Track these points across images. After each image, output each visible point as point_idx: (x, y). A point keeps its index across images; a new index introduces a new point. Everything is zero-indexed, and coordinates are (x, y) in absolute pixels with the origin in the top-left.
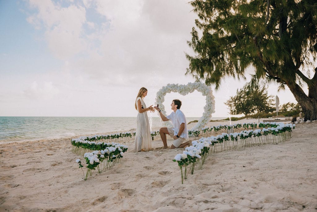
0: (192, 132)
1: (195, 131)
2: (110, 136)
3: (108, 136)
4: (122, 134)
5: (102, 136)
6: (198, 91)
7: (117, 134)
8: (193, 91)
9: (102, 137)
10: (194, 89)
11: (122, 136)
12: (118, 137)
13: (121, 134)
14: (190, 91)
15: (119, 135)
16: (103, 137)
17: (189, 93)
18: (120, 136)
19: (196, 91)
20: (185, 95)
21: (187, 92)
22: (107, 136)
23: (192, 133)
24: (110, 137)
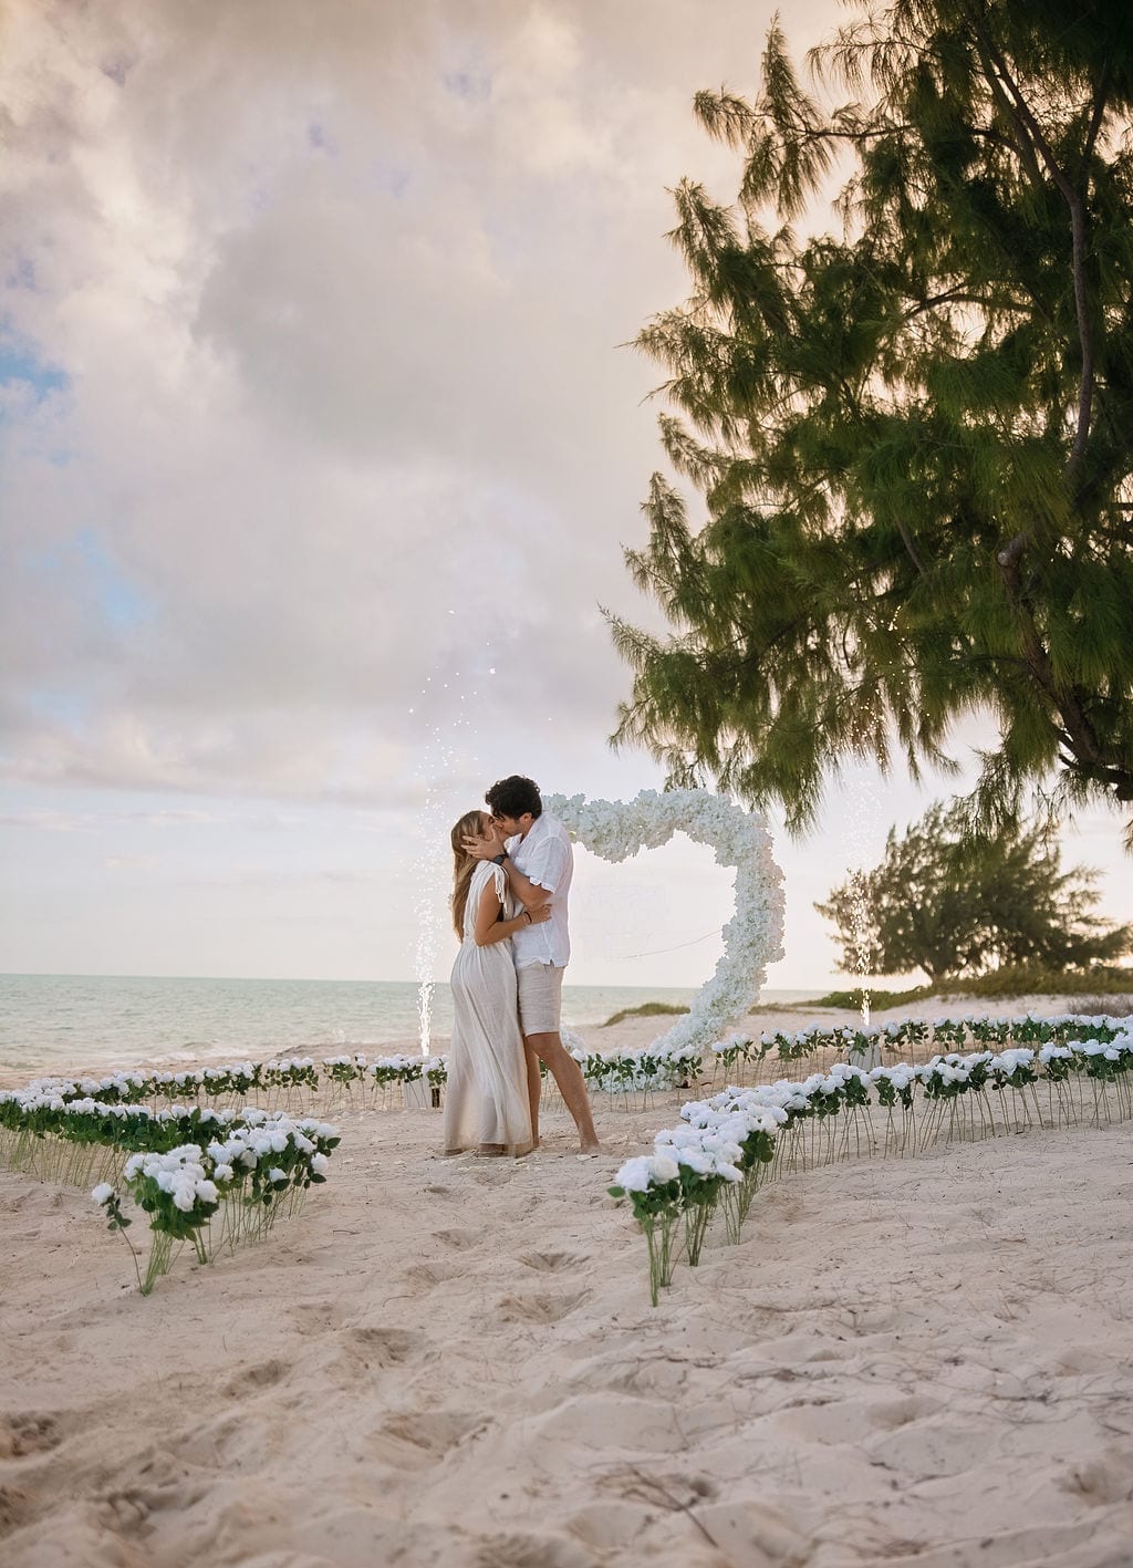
0: (659, 1062)
1: (676, 1058)
2: (200, 1078)
3: (189, 1081)
4: (264, 1071)
5: (154, 1079)
6: (695, 838)
7: (236, 1071)
8: (667, 835)
9: (152, 1086)
10: (670, 829)
11: (262, 1080)
12: (242, 1085)
13: (257, 1070)
14: (646, 838)
15: (250, 1075)
16: (157, 1087)
17: (643, 847)
18: (255, 1083)
19: (679, 836)
20: (621, 859)
21: (632, 842)
22: (180, 1077)
23: (660, 1069)
24: (198, 1085)
